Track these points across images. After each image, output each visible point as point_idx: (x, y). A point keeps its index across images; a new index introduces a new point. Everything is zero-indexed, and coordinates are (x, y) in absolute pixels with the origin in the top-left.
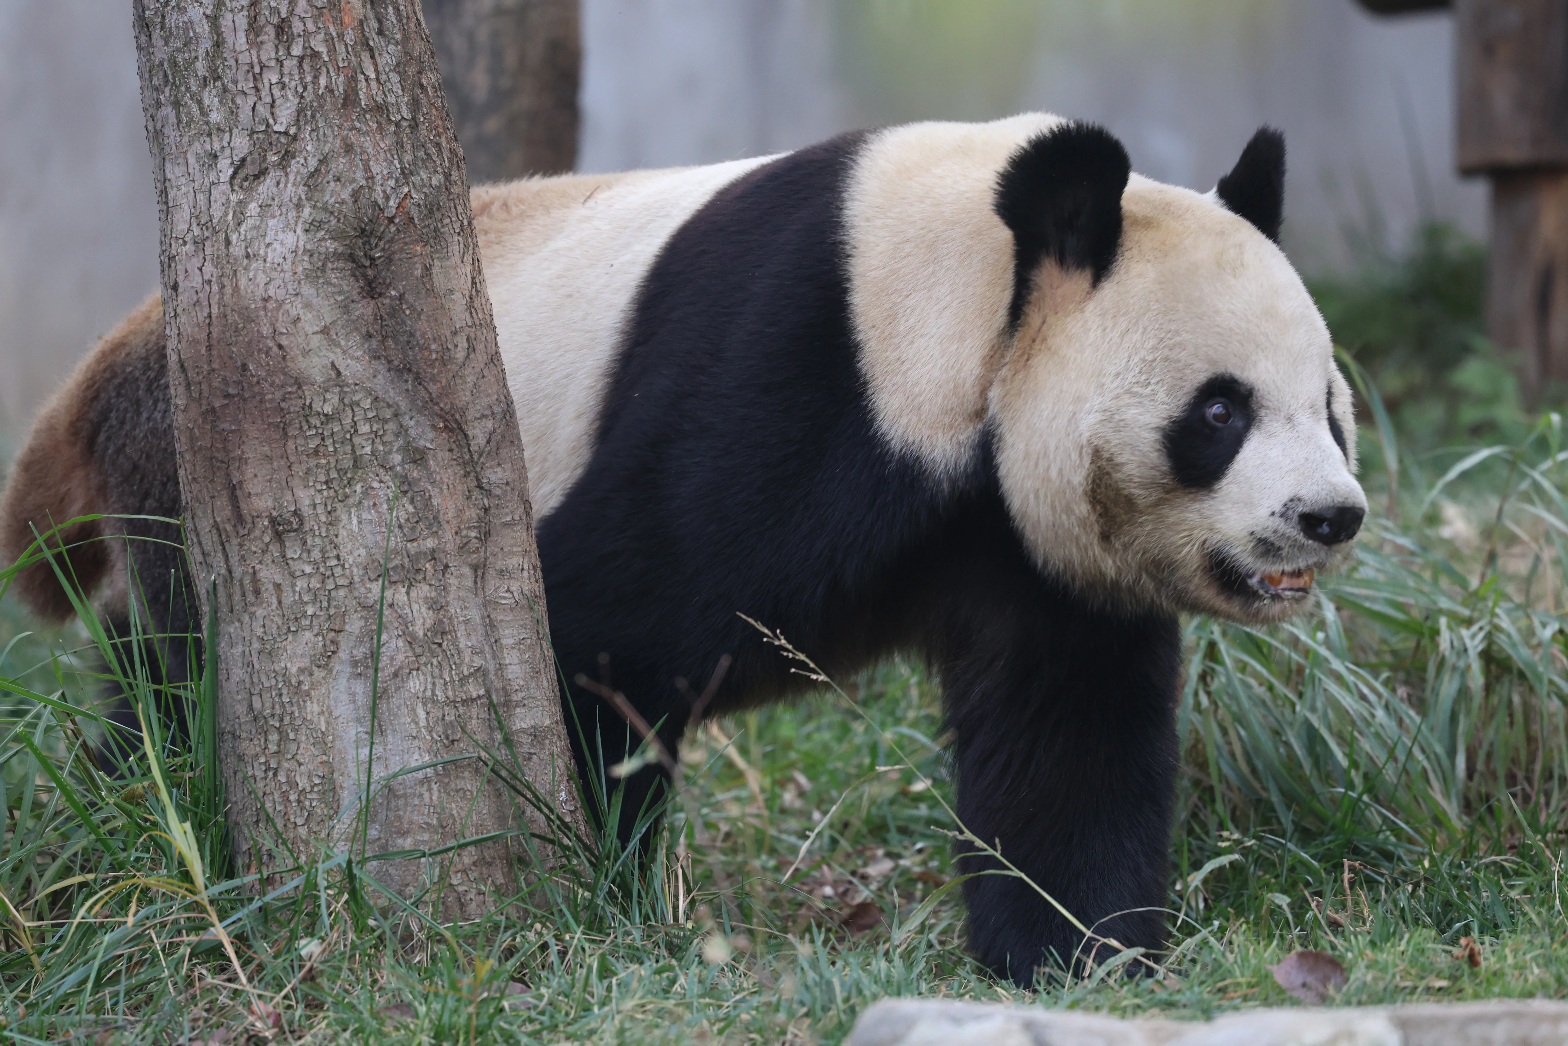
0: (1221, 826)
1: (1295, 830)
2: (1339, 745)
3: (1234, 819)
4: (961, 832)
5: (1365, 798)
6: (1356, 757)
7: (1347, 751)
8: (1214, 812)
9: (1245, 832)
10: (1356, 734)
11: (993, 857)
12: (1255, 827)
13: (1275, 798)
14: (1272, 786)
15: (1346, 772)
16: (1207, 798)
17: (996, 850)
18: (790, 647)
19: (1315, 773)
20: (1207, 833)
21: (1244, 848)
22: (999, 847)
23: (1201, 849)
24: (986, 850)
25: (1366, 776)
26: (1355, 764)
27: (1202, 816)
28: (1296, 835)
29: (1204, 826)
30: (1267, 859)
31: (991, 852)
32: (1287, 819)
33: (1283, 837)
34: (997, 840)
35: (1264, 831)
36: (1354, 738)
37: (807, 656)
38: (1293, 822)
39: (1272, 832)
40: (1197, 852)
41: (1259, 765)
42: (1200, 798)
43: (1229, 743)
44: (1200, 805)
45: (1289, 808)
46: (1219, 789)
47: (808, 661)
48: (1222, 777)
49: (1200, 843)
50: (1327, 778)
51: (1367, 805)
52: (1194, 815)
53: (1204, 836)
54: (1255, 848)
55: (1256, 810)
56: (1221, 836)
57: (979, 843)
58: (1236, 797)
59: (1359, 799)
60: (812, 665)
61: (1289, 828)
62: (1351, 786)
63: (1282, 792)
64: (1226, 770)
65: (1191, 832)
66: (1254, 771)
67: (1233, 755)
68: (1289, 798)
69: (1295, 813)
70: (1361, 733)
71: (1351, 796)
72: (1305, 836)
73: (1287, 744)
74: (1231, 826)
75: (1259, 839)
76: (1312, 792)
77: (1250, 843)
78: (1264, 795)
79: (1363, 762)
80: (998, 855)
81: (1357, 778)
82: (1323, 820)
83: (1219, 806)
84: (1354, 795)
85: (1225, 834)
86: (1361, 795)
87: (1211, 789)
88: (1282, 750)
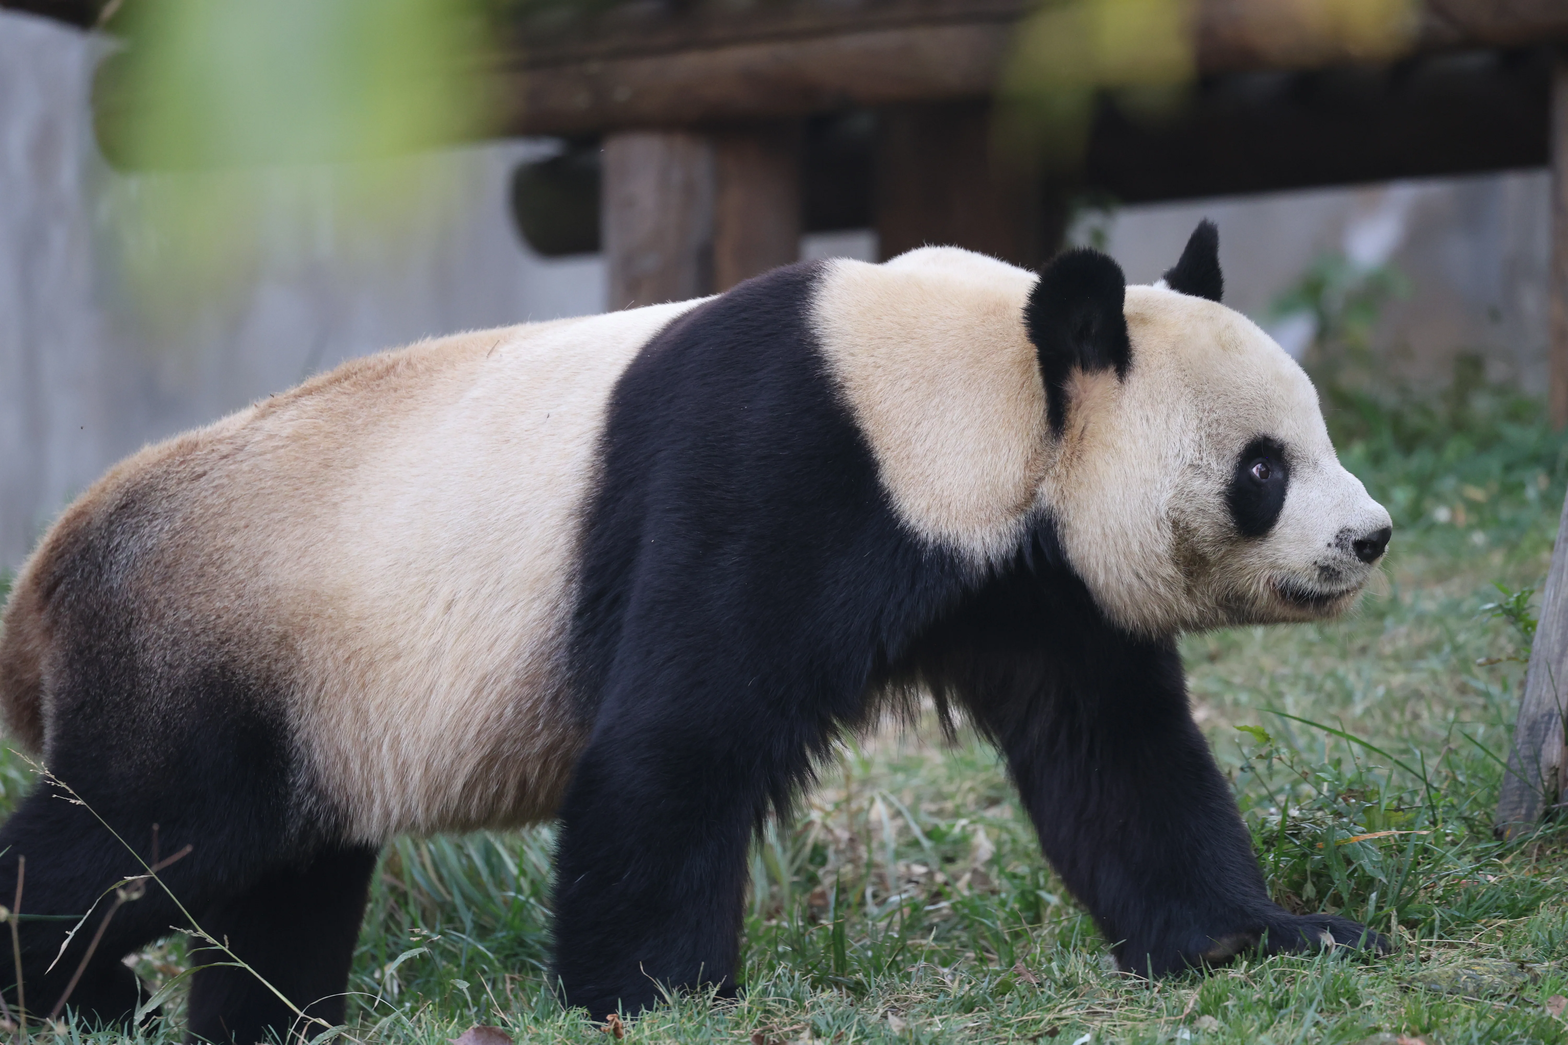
0: (414, 924)
1: (474, 928)
2: (511, 857)
3: (424, 918)
4: (196, 931)
5: (532, 900)
6: (524, 866)
7: (517, 861)
8: (408, 913)
9: (432, 929)
10: (525, 848)
11: (222, 950)
12: (441, 924)
13: (458, 901)
14: (456, 892)
15: (516, 879)
16: (401, 901)
17: (224, 946)
18: (53, 777)
19: (491, 880)
20: (401, 931)
21: (432, 942)
22: (227, 943)
23: (396, 944)
24: (216, 945)
25: (533, 883)
26: (523, 873)
27: (397, 917)
28: (475, 932)
29: (399, 924)
30: (450, 951)
31: (220, 947)
32: (467, 918)
33: (463, 932)
34: (226, 937)
35: (449, 929)
36: (523, 851)
37: (67, 785)
38: (473, 921)
39: (455, 930)
40: (392, 946)
41: (444, 872)
42: (396, 902)
43: (420, 856)
44: (395, 906)
45: (469, 909)
46: (412, 893)
47: (67, 788)
48: (415, 884)
49: (395, 939)
50: (501, 884)
51: (533, 906)
52: (391, 916)
53: (398, 933)
54: (441, 942)
55: (442, 911)
56: (413, 932)
57: (210, 939)
58: (424, 900)
59: (527, 902)
60: (71, 792)
61: (469, 925)
62: (519, 890)
63: (464, 896)
64: (418, 878)
65: (388, 929)
66: (441, 878)
67: (423, 865)
68: (469, 901)
69: (474, 913)
70: (529, 847)
71: (520, 900)
72: (483, 932)
73: (468, 857)
74: (420, 923)
75: (442, 933)
76: (488, 896)
77: (436, 938)
78: (448, 898)
79: (530, 870)
80: (226, 949)
81: (525, 883)
82: (497, 918)
83: (412, 908)
84: (522, 898)
85: (416, 930)
86: (528, 898)
87: (405, 895)
88: (464, 861)
